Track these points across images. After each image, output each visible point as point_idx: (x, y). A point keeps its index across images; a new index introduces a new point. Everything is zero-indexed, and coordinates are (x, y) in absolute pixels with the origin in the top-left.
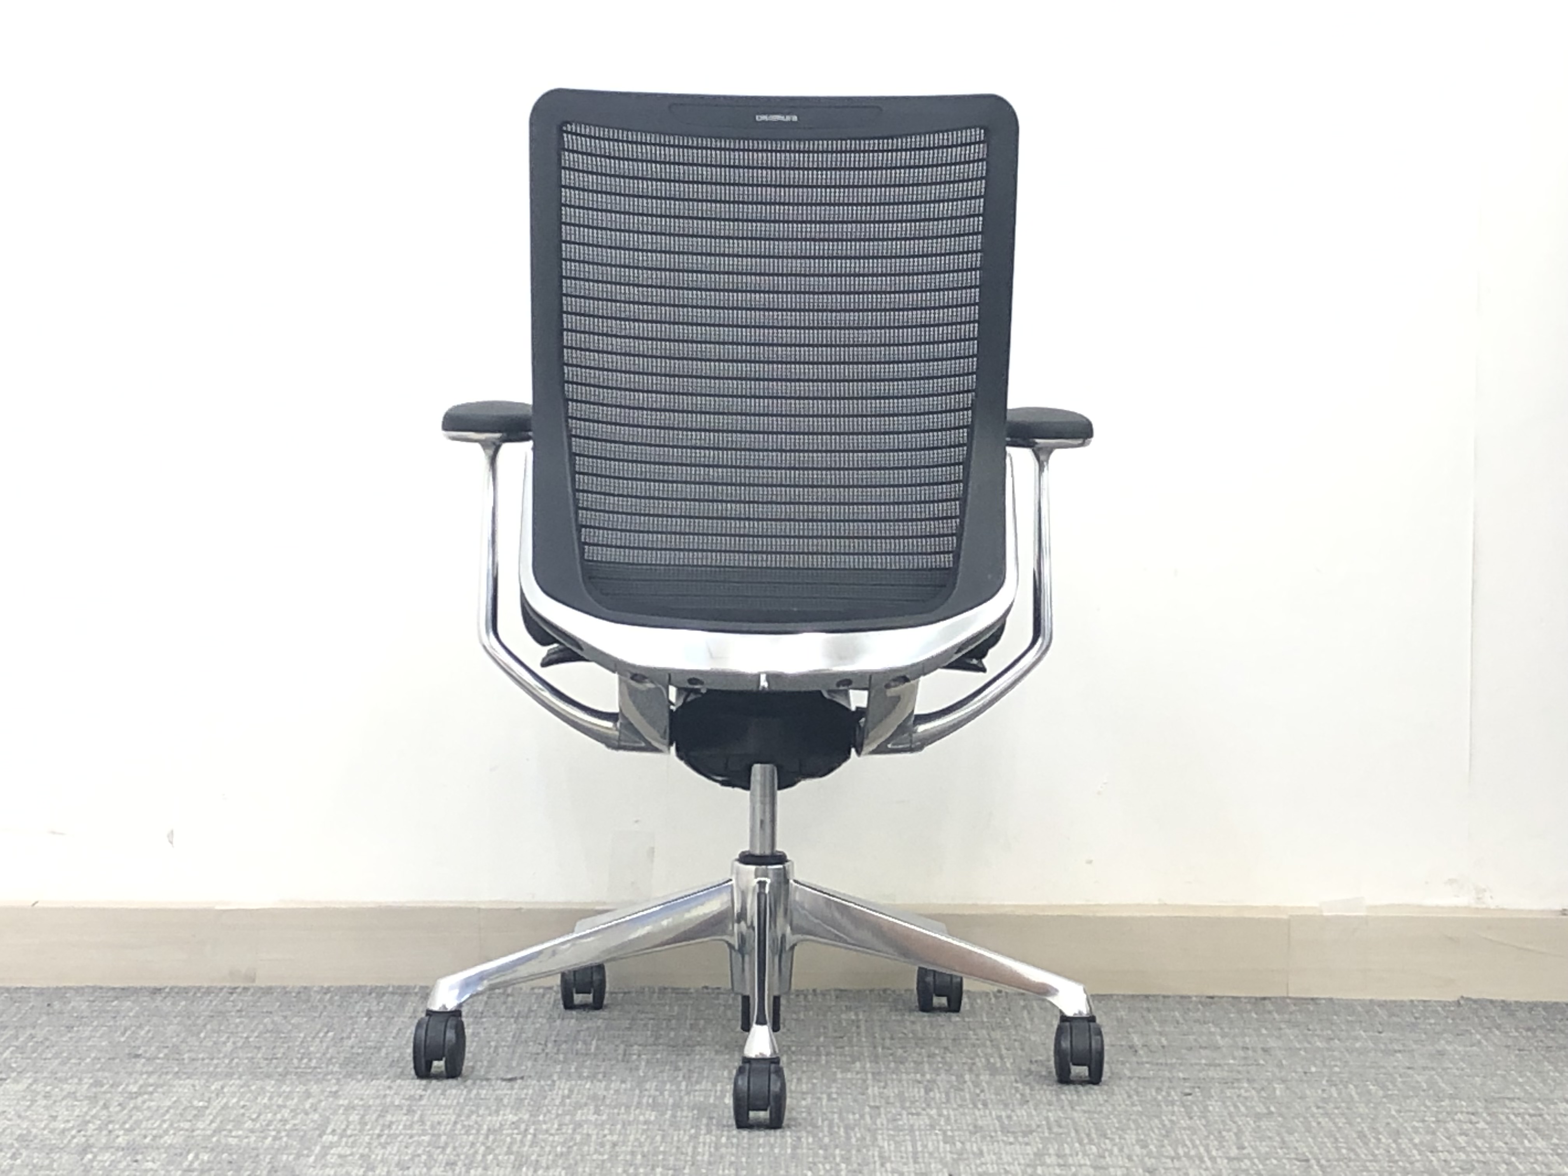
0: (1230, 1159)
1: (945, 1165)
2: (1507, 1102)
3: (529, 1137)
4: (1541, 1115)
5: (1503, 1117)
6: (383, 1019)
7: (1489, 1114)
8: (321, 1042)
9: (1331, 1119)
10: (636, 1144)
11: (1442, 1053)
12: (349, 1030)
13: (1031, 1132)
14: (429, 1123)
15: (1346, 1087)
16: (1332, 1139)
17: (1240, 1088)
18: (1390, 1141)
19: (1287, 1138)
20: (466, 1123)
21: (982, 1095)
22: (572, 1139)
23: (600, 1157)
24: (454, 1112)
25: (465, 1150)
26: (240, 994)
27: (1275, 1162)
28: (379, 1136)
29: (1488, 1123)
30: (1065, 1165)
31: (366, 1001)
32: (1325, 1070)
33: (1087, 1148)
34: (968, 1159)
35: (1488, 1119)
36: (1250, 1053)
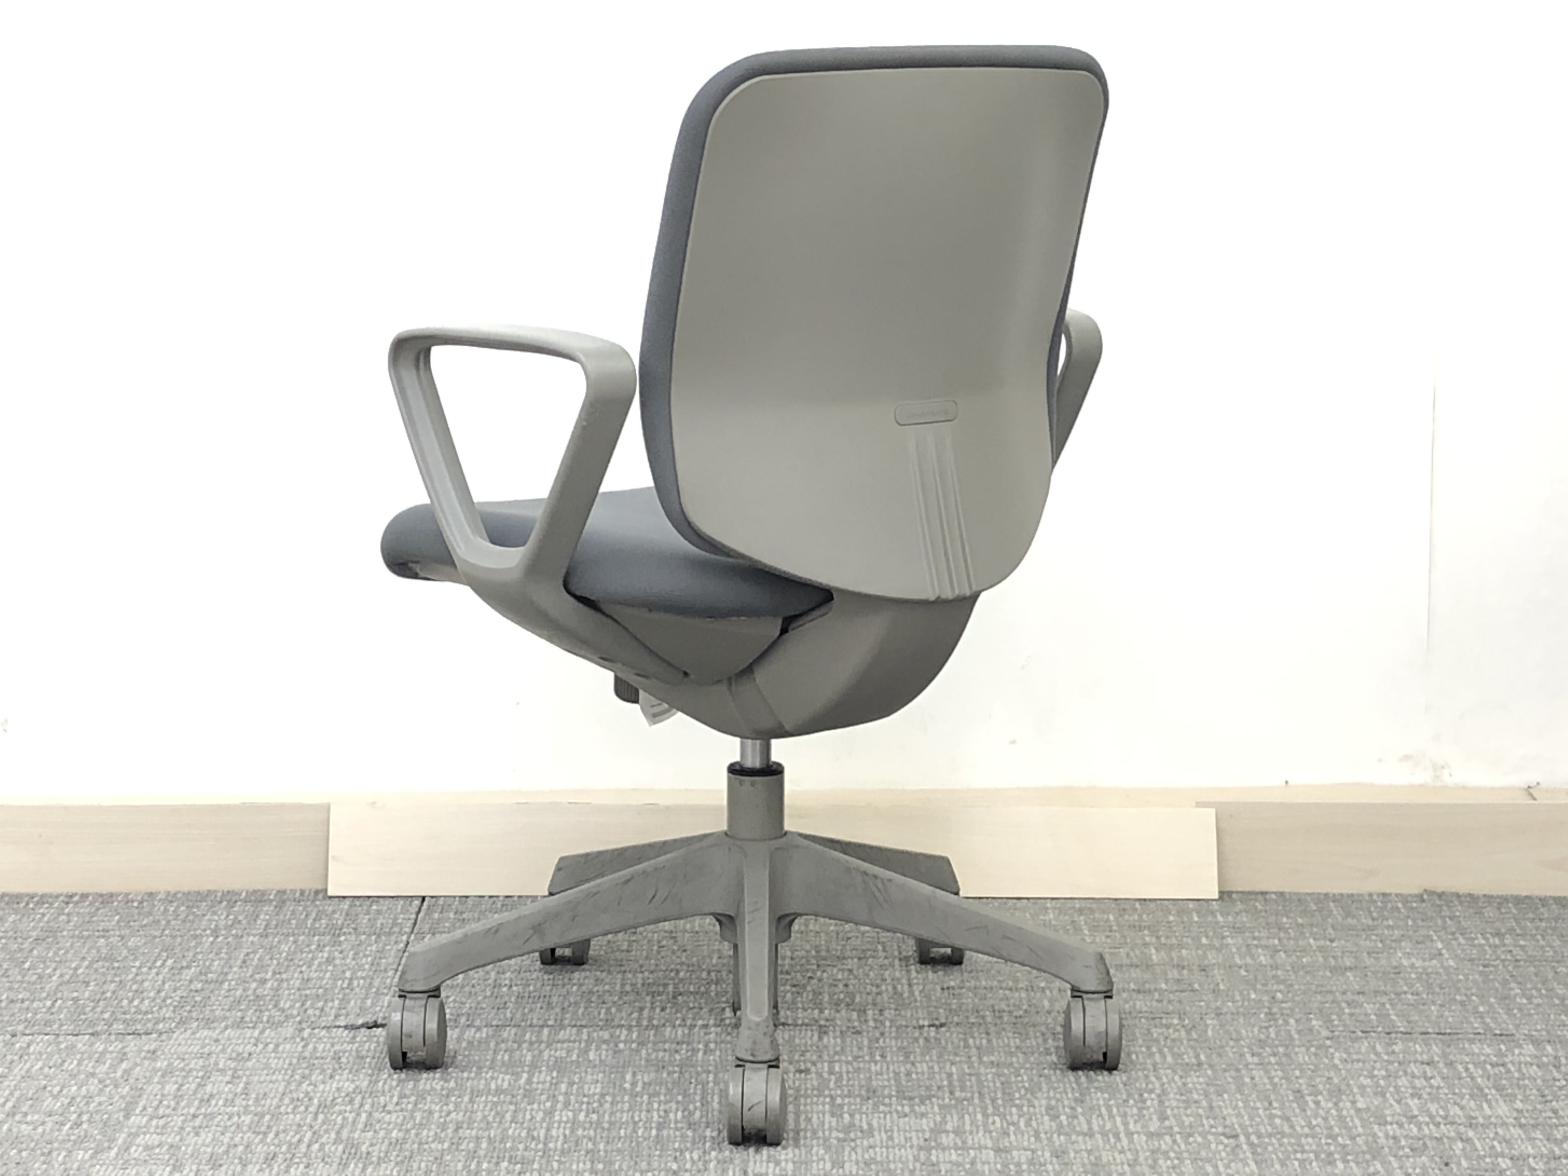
0: (1150, 1135)
1: (828, 1149)
2: (1467, 1046)
3: (364, 1115)
4: (1503, 1065)
5: (1460, 1068)
6: (230, 939)
7: (1446, 1064)
8: (157, 974)
9: (1267, 1072)
10: (483, 1125)
11: (1398, 970)
12: (191, 954)
13: (929, 1098)
14: (254, 1096)
15: (1286, 1023)
16: (1266, 1104)
17: (1168, 1027)
18: (1330, 1105)
19: (1217, 1102)
20: (295, 1095)
21: (881, 1041)
22: (412, 1117)
23: (440, 1147)
24: (284, 1080)
25: (288, 1138)
26: (77, 903)
27: (1199, 1139)
28: (195, 1116)
29: (1443, 1078)
30: (965, 1148)
31: (214, 913)
32: (1265, 998)
33: (990, 1120)
34: (853, 1140)
35: (1445, 1071)
36: (1185, 972)
